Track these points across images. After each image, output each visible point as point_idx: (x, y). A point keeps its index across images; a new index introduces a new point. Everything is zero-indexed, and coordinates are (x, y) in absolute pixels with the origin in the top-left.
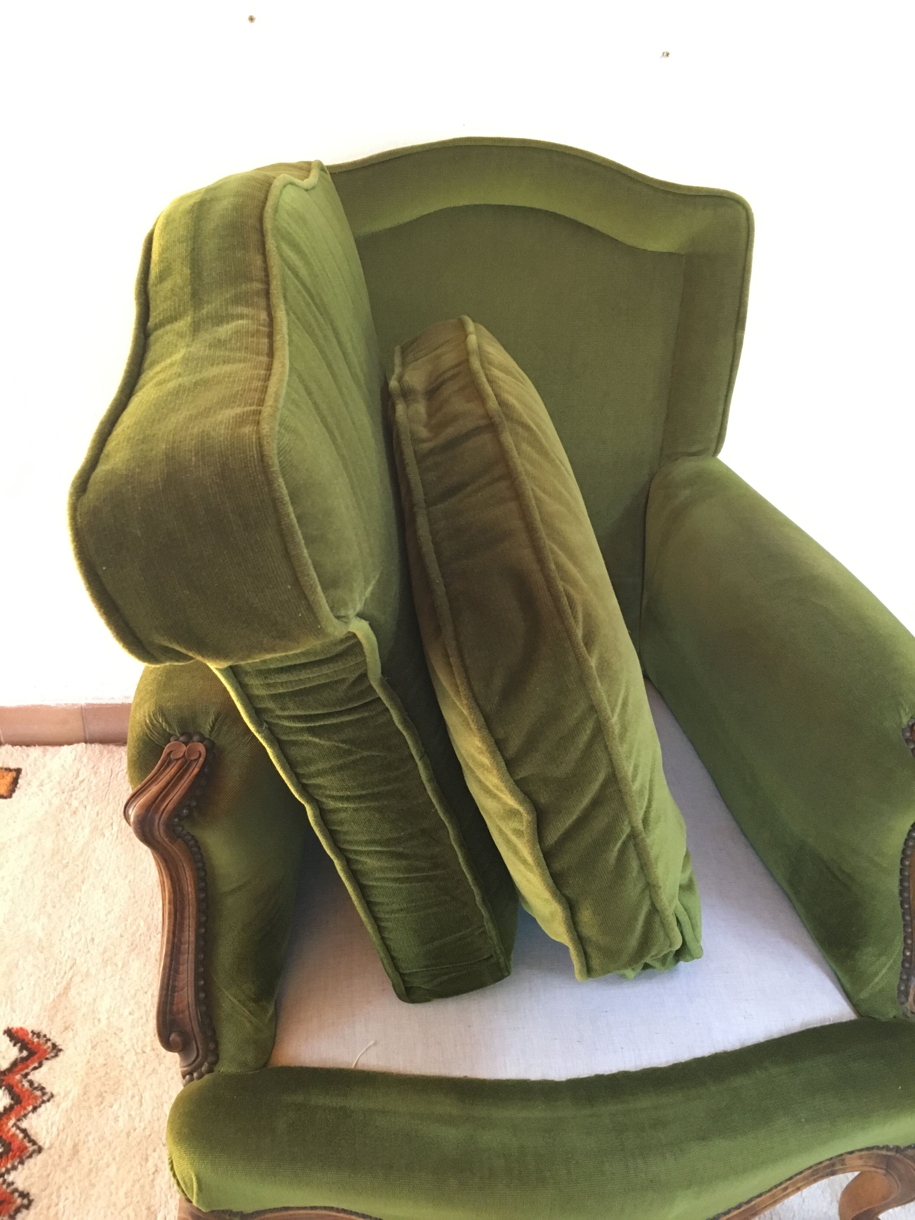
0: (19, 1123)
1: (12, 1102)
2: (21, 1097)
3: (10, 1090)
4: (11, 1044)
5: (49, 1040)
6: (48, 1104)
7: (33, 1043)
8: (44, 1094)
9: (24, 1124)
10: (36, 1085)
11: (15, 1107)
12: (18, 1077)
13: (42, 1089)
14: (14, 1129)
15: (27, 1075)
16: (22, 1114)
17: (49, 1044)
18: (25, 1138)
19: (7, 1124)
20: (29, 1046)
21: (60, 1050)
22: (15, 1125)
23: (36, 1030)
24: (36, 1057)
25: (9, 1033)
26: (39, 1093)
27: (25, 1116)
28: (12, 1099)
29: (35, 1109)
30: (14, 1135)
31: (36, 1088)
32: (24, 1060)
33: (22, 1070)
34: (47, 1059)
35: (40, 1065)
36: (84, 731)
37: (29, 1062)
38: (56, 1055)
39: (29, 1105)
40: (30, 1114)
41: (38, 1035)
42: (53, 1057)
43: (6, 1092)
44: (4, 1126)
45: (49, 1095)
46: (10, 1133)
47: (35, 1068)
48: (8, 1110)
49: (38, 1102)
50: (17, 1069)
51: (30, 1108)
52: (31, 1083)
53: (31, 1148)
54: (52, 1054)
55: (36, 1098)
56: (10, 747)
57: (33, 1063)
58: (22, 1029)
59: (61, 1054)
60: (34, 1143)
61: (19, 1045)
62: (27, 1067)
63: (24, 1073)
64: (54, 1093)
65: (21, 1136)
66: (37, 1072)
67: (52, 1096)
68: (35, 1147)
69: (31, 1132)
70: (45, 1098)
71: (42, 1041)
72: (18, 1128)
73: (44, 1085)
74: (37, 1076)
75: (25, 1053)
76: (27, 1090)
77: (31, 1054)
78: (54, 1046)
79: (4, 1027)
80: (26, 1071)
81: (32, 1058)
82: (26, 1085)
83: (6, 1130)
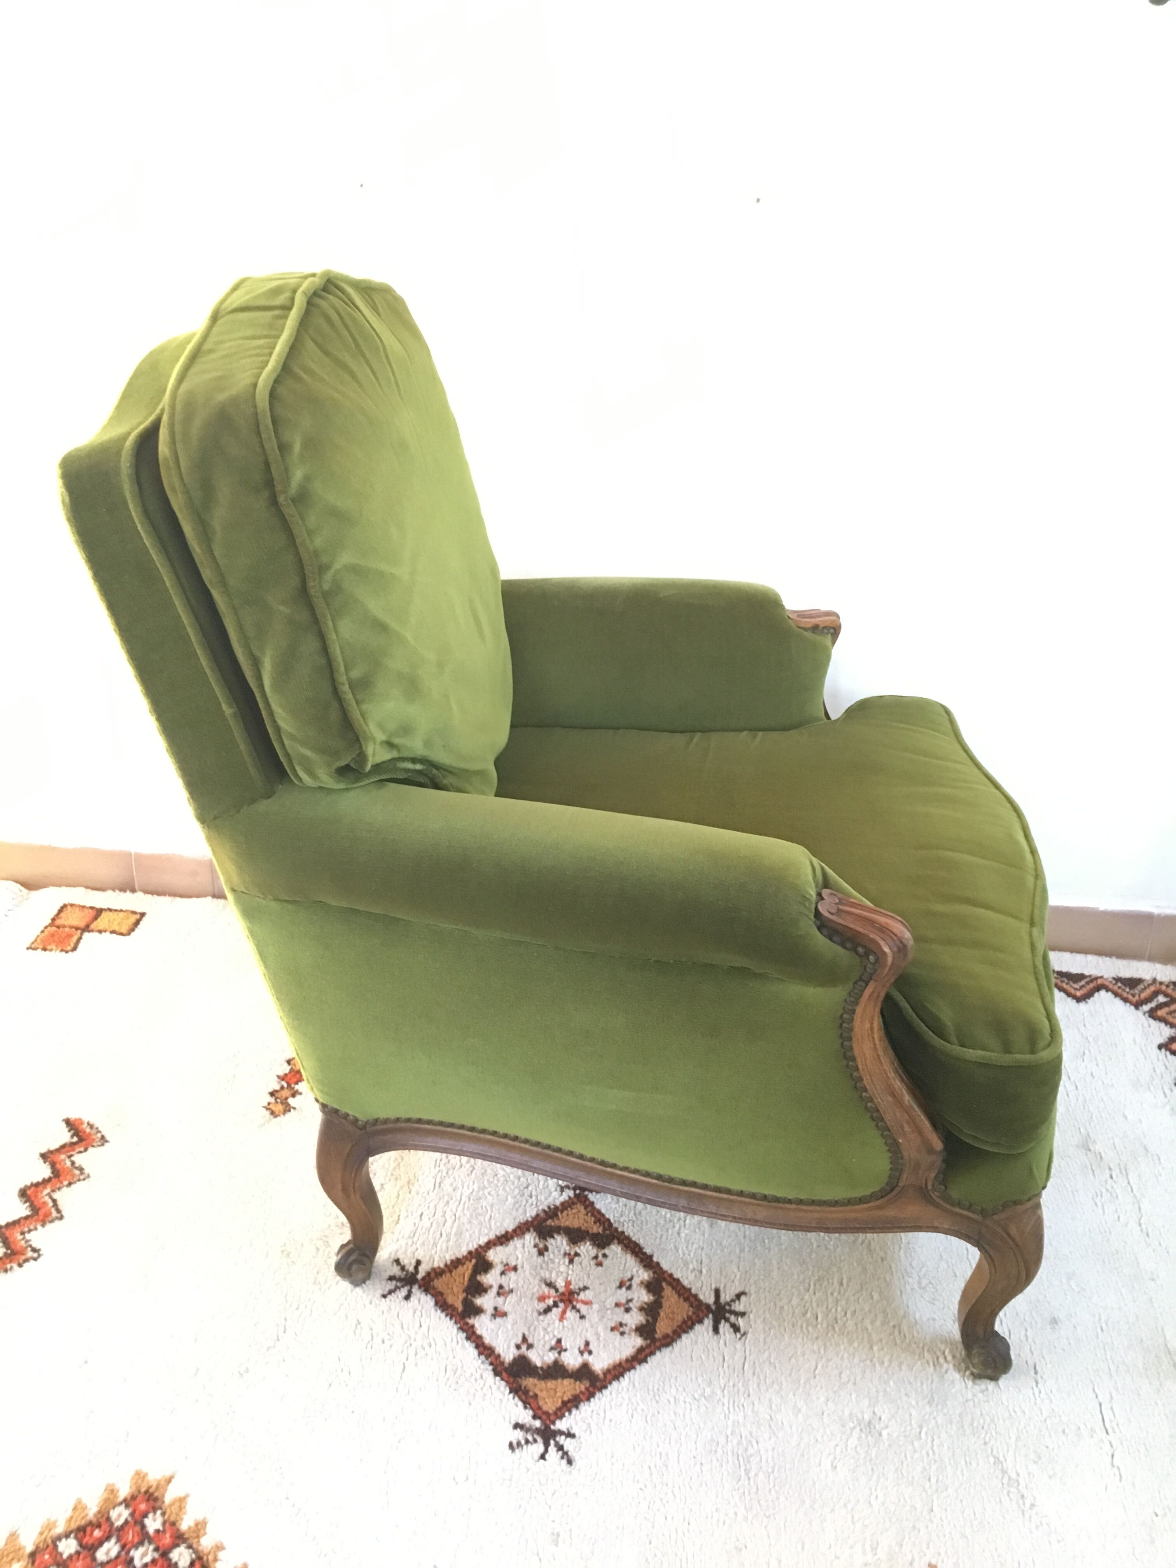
0: (52, 1194)
1: (52, 1175)
2: (61, 1172)
3: (53, 1165)
4: (67, 1130)
5: (100, 1132)
6: (82, 1182)
7: (85, 1132)
8: (82, 1173)
9: (56, 1196)
10: (77, 1165)
11: (53, 1180)
12: (63, 1157)
13: (81, 1169)
14: (47, 1199)
15: (70, 1157)
16: (58, 1186)
17: (99, 1135)
18: (53, 1206)
19: (42, 1192)
20: (81, 1134)
21: (107, 1141)
22: (49, 1195)
23: (91, 1122)
24: (84, 1143)
25: (68, 1122)
26: (77, 1172)
27: (59, 1189)
28: (53, 1173)
29: (70, 1184)
30: (45, 1203)
31: (76, 1168)
32: (73, 1144)
33: (69, 1151)
34: (93, 1146)
35: (86, 1150)
36: (214, 886)
37: (76, 1146)
38: (103, 1145)
39: (66, 1180)
40: (65, 1189)
41: (91, 1126)
42: (99, 1146)
43: (49, 1167)
44: (39, 1194)
45: (86, 1175)
46: (43, 1200)
47: (80, 1152)
48: (46, 1182)
49: (75, 1179)
50: (64, 1150)
51: (66, 1183)
52: (73, 1163)
53: (54, 1214)
54: (99, 1144)
55: (73, 1175)
56: (142, 894)
57: (79, 1147)
58: (80, 1119)
59: (107, 1145)
60: (58, 1211)
61: (72, 1132)
62: (73, 1150)
63: (69, 1154)
64: (91, 1175)
65: (51, 1204)
66: (80, 1155)
67: (89, 1176)
68: (59, 1215)
69: (59, 1203)
70: (82, 1177)
71: (93, 1132)
72: (51, 1197)
73: (84, 1166)
74: (79, 1159)
75: (75, 1139)
76: (68, 1168)
77: (81, 1140)
78: (103, 1137)
79: (65, 1117)
80: (72, 1153)
81: (80, 1144)
82: (68, 1163)
83: (39, 1197)
